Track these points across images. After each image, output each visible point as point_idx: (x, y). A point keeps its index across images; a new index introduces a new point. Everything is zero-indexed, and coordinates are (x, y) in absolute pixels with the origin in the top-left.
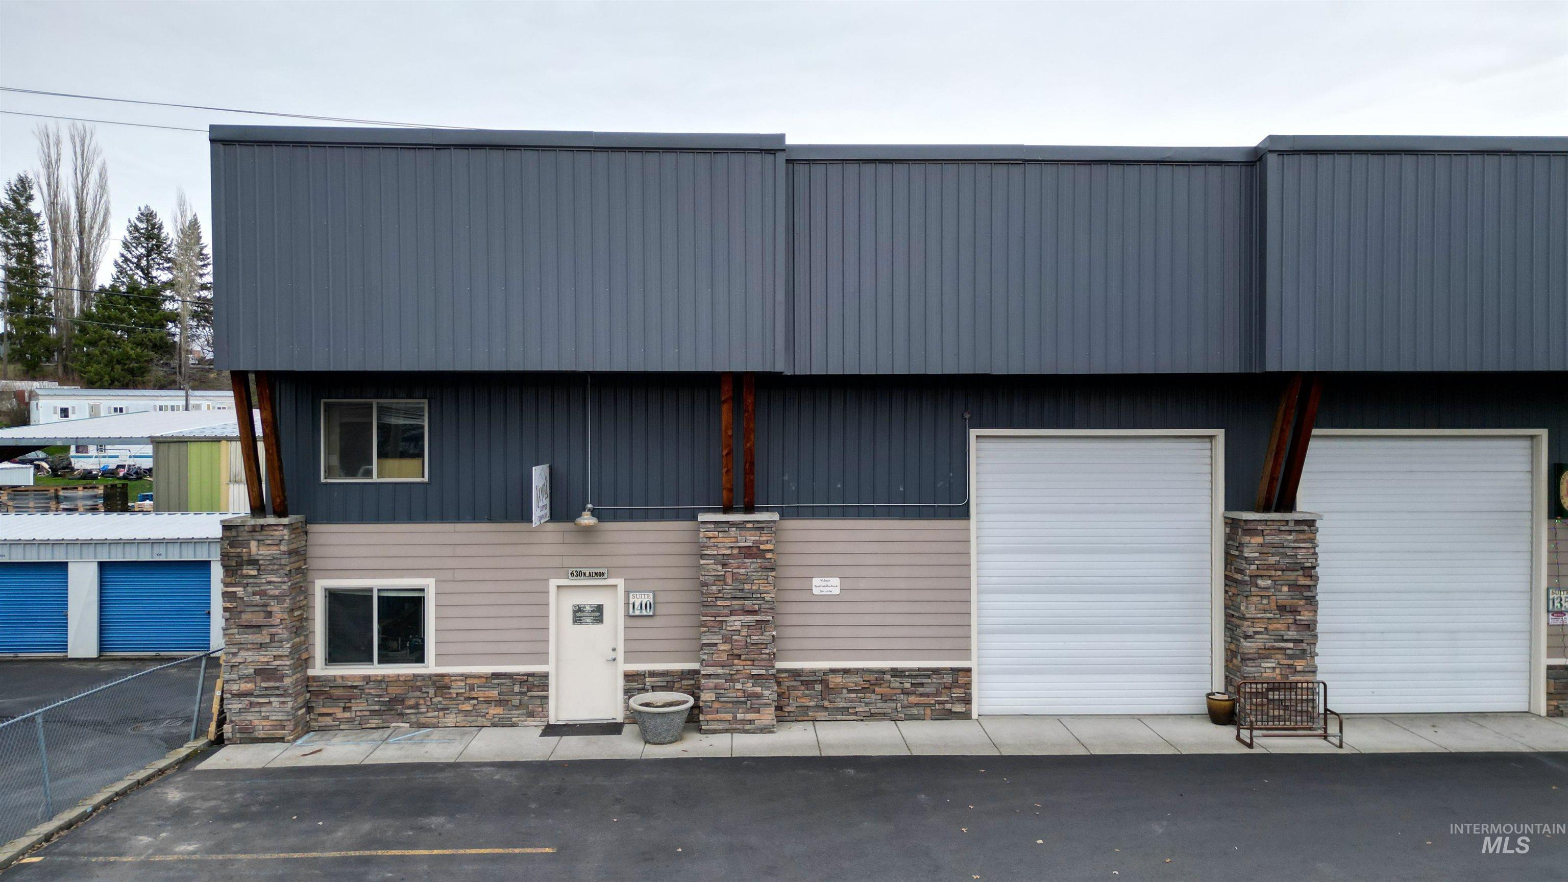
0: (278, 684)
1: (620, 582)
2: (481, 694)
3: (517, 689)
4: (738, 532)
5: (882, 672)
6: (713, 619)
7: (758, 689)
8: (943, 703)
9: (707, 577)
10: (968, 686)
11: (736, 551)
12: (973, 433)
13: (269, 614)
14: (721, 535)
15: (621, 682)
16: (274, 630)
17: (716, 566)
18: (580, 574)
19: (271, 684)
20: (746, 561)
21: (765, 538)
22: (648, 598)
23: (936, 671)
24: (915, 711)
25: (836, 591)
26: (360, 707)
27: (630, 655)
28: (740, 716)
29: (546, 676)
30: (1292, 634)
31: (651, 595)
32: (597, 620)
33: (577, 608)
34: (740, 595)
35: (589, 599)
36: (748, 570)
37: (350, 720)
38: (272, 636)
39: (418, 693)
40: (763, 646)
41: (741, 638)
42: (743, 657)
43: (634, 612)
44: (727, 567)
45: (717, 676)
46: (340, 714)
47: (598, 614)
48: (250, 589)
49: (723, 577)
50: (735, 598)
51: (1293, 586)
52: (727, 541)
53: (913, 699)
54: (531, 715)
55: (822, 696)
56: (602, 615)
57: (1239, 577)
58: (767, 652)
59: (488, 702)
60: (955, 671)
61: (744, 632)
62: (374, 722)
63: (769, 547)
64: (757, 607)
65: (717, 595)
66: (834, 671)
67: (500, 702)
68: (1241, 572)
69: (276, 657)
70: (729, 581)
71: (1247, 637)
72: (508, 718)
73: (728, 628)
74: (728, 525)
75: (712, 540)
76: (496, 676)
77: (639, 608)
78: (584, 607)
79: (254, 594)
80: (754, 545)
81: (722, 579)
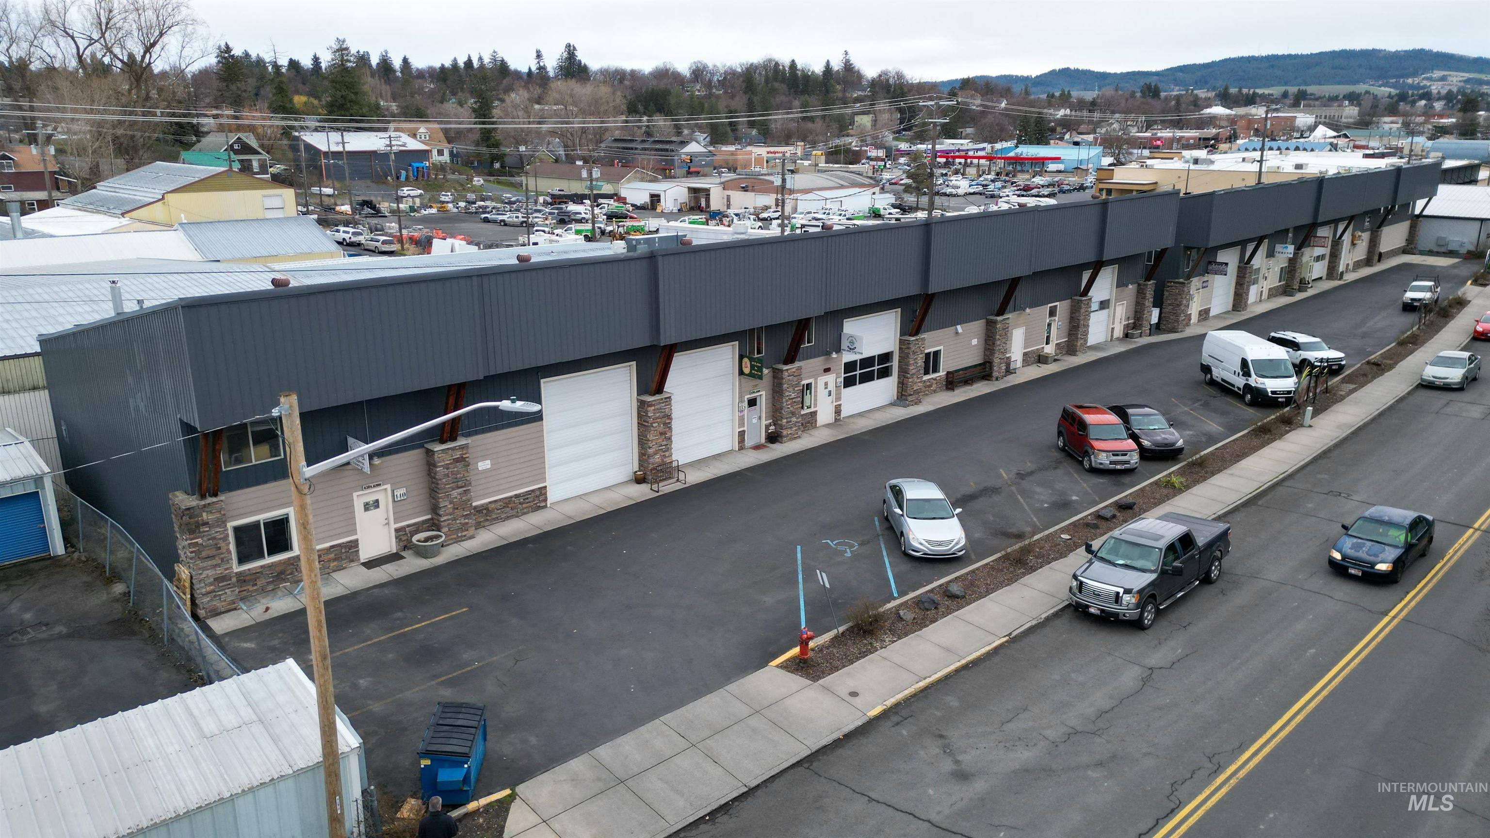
0: (229, 582)
1: (388, 487)
2: (326, 558)
3: (343, 550)
4: (452, 452)
5: (511, 497)
6: (445, 494)
7: (467, 521)
8: (536, 504)
9: (440, 476)
10: (546, 494)
11: (452, 461)
12: (542, 381)
13: (220, 548)
14: (445, 455)
15: (393, 534)
16: (223, 556)
17: (444, 470)
18: (369, 487)
19: (225, 583)
20: (457, 464)
21: (463, 452)
22: (403, 491)
23: (533, 491)
24: (525, 511)
25: (489, 466)
26: (261, 582)
27: (396, 521)
28: (459, 535)
29: (357, 541)
30: (665, 443)
31: (404, 489)
32: (377, 507)
33: (366, 504)
34: (455, 480)
35: (370, 498)
36: (458, 468)
37: (256, 590)
38: (222, 560)
39: (291, 567)
41: (458, 500)
42: (459, 508)
43: (396, 499)
44: (449, 469)
45: (448, 520)
46: (251, 589)
47: (377, 504)
48: (205, 539)
50: (453, 483)
51: (665, 424)
52: (448, 457)
53: (524, 506)
54: (352, 561)
55: (486, 515)
56: (379, 504)
57: (646, 424)
58: (467, 502)
59: (329, 561)
60: (540, 489)
61: (459, 497)
62: (270, 587)
63: (467, 455)
64: (463, 484)
65: (445, 483)
66: (490, 503)
67: (335, 560)
68: (647, 422)
69: (226, 569)
70: (451, 475)
71: (650, 448)
72: (341, 566)
73: (452, 497)
74: (448, 450)
75: (441, 458)
76: (332, 547)
77: (400, 496)
78: (369, 503)
79: (209, 540)
80: (460, 456)
81: (447, 475)
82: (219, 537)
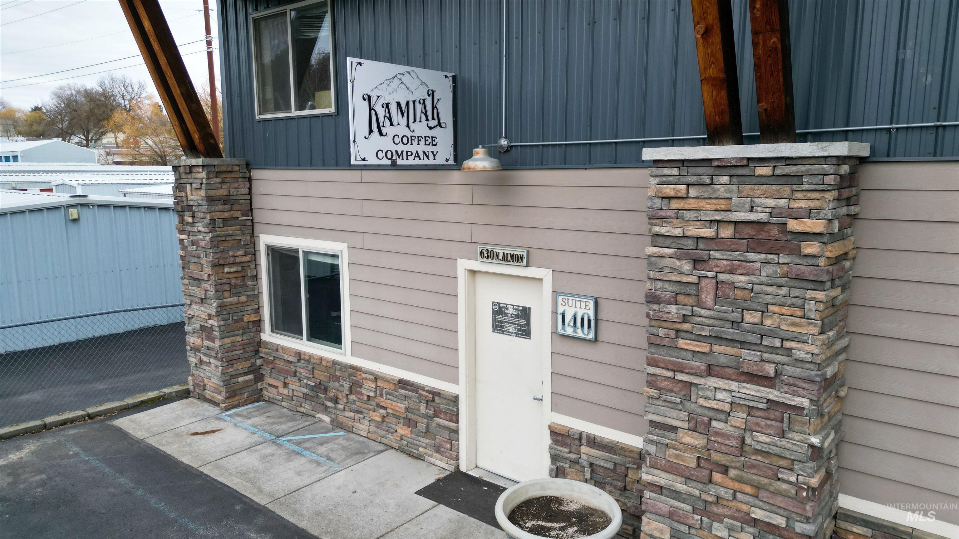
0: (212, 345)
1: (545, 274)
2: (389, 404)
3: (423, 408)
4: (734, 187)
6: (670, 374)
9: (659, 285)
11: (727, 232)
13: (202, 267)
14: (693, 192)
16: (206, 286)
17: (678, 263)
18: (491, 255)
19: (209, 344)
20: (751, 256)
21: (803, 204)
22: (586, 309)
26: (295, 385)
31: (591, 304)
32: (522, 331)
33: (498, 307)
34: (729, 332)
35: (512, 297)
36: (753, 279)
37: (289, 399)
38: (206, 291)
39: (337, 385)
40: (782, 463)
41: (732, 429)
42: (733, 473)
43: (564, 329)
44: (705, 265)
46: (281, 389)
47: (523, 322)
48: (190, 238)
49: (694, 287)
50: (719, 339)
52: (708, 207)
54: (437, 450)
56: (528, 324)
58: (793, 479)
61: (738, 419)
62: (307, 408)
64: (770, 370)
65: (678, 326)
67: (408, 421)
69: (209, 316)
70: (708, 298)
72: (416, 445)
73: (701, 401)
74: (710, 170)
75: (675, 204)
76: (403, 384)
77: (572, 324)
78: (505, 308)
79: (193, 243)
80: (774, 220)
81: (691, 292)
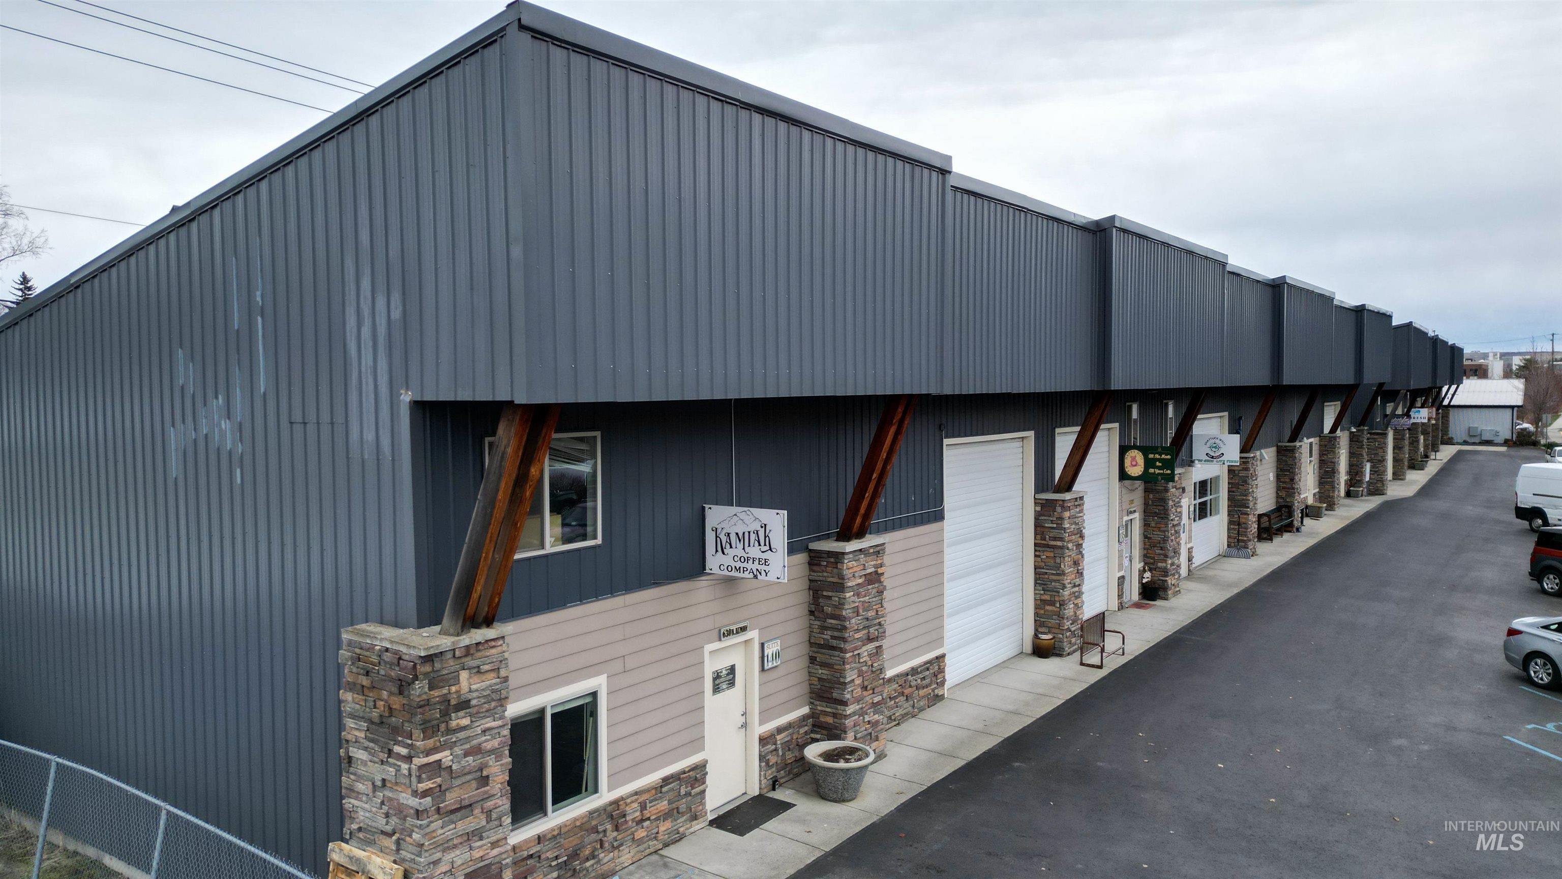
1: (756, 634)
2: (652, 810)
3: (683, 790)
4: (865, 559)
5: (907, 673)
6: (852, 654)
7: (877, 716)
8: (933, 690)
10: (944, 669)
11: (863, 579)
12: (946, 441)
13: (485, 780)
14: (856, 564)
15: (755, 748)
16: (490, 804)
17: (854, 598)
18: (729, 633)
20: (870, 587)
21: (879, 562)
22: (779, 644)
23: (931, 662)
24: (922, 703)
27: (763, 717)
29: (703, 765)
30: (1077, 581)
32: (731, 684)
33: (716, 674)
34: (867, 623)
35: (726, 662)
36: (870, 597)
38: (489, 812)
39: (594, 836)
42: (869, 687)
43: (768, 665)
44: (860, 596)
47: (731, 677)
49: (857, 608)
50: (864, 628)
51: (1077, 546)
53: (921, 693)
54: (696, 815)
56: (734, 676)
58: (882, 676)
59: (659, 818)
60: (938, 658)
61: (869, 661)
63: (883, 570)
64: (875, 634)
65: (855, 629)
67: (669, 814)
70: (861, 611)
72: (677, 830)
73: (861, 660)
74: (860, 553)
75: (850, 571)
77: (771, 659)
78: (720, 673)
80: (873, 571)
81: (858, 611)
82: (488, 746)
